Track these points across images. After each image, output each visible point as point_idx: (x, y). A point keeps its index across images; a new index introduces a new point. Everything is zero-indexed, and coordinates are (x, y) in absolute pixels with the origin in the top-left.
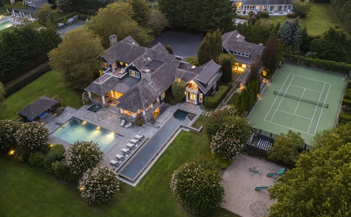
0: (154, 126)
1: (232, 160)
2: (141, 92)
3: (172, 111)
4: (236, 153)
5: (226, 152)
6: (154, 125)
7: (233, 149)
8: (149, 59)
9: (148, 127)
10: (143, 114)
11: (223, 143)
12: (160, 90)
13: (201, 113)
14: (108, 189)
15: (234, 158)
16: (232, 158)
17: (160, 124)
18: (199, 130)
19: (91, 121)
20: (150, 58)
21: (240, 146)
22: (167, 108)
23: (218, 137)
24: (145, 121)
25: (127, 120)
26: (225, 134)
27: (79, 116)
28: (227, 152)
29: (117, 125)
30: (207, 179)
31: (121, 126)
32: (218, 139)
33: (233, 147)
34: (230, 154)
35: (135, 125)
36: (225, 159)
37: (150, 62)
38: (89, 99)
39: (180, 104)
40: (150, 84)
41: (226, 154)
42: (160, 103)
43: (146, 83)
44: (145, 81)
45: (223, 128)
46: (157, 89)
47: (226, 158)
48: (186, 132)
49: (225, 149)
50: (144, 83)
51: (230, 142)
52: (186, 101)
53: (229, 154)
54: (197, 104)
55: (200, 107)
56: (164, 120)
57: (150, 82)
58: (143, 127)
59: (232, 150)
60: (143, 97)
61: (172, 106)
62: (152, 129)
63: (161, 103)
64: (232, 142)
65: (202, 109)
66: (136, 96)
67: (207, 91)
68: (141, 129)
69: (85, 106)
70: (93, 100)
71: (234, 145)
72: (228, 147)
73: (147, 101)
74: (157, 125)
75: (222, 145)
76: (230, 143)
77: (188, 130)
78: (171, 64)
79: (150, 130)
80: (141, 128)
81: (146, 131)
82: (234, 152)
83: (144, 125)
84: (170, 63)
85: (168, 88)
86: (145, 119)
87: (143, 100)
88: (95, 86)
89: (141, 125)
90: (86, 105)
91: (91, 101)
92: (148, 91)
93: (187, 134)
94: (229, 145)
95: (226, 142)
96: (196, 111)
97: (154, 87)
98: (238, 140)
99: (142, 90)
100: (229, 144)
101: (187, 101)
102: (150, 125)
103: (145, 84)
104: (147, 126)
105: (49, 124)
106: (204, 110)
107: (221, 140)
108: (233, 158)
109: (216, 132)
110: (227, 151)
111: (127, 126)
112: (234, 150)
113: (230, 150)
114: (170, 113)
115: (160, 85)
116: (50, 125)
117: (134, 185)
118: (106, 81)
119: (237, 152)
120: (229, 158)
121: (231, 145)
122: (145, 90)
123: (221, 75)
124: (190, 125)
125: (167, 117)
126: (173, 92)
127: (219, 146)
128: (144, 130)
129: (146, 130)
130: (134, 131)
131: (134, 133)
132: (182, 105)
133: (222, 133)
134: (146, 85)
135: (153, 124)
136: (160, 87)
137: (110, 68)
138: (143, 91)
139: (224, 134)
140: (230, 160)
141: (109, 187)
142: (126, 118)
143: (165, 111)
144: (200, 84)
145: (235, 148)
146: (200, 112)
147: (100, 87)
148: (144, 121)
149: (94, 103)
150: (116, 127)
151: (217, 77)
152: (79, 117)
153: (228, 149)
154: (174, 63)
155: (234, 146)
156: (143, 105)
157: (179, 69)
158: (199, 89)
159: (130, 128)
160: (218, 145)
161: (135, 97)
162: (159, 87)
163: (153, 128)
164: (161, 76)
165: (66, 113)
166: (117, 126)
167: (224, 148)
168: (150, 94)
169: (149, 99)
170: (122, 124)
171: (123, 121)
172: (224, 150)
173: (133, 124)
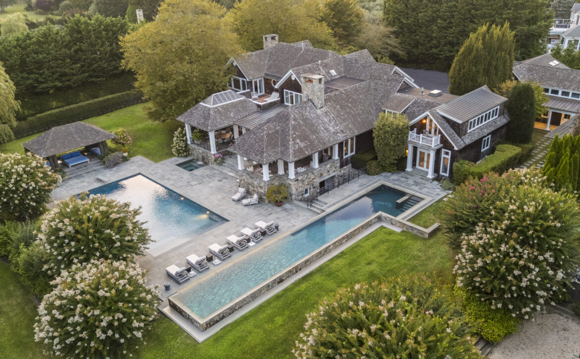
0: (312, 210)
1: (521, 317)
2: (293, 122)
3: (365, 185)
4: (538, 292)
5: (503, 286)
6: (312, 208)
7: (529, 277)
8: (333, 72)
9: (295, 210)
10: (289, 177)
11: (494, 255)
12: (342, 131)
13: (439, 197)
14: (104, 324)
15: (528, 309)
16: (520, 310)
17: (328, 205)
18: (429, 230)
19: (171, 185)
20: (336, 72)
21: (551, 272)
22: (353, 178)
23: (481, 238)
24: (293, 197)
25: (251, 188)
26: (506, 231)
27: (153, 172)
28: (505, 284)
29: (224, 198)
30: (420, 339)
31: (234, 200)
32: (481, 242)
33: (525, 269)
34: (515, 295)
35: (266, 201)
36: (497, 309)
37: (333, 78)
38: (187, 145)
39: (389, 174)
40: (319, 112)
41: (503, 292)
42: (338, 164)
43: (311, 108)
44: (310, 104)
45: (499, 216)
46: (337, 125)
47: (500, 306)
48: (391, 233)
49: (499, 276)
50: (306, 108)
51: (517, 254)
52: (406, 170)
53: (512, 293)
54: (434, 179)
55: (440, 186)
56: (340, 199)
57: (322, 109)
58: (285, 210)
59: (525, 279)
60: (295, 134)
61: (367, 176)
62: (305, 215)
63: (342, 166)
64: (525, 256)
65: (445, 190)
66: (278, 130)
67: (463, 145)
68: (276, 213)
69: (174, 159)
70: (194, 146)
71: (532, 266)
72: (509, 270)
73: (302, 145)
74: (319, 207)
75: (492, 261)
76: (521, 257)
77: (398, 230)
78: (381, 84)
79: (299, 216)
80: (278, 209)
81: (289, 217)
82: (531, 289)
83: (287, 206)
84: (380, 82)
85: (364, 130)
86: (294, 191)
87: (293, 140)
88: (200, 111)
89: (279, 204)
90: (178, 156)
91: (189, 149)
92: (313, 125)
93: (392, 237)
94: (516, 264)
95: (507, 254)
96: (427, 192)
97: (330, 121)
98: (547, 255)
99: (295, 120)
100: (514, 260)
101: (409, 169)
102: (302, 207)
103: (308, 109)
104: (294, 208)
105: (82, 179)
106: (451, 192)
107: (491, 246)
108: (524, 310)
109: (474, 224)
110: (506, 281)
111: (245, 201)
112: (531, 281)
113: (519, 278)
114: (359, 189)
115: (345, 120)
116: (83, 182)
117: (200, 337)
118: (225, 105)
119: (538, 290)
120: (511, 307)
121: (521, 262)
122: (305, 120)
123: (503, 121)
124: (406, 217)
125: (350, 196)
126: (375, 141)
127: (480, 263)
128: (284, 214)
129: (288, 215)
130: (259, 214)
131: (256, 217)
132: (395, 177)
133: (496, 228)
134: (309, 112)
135: (311, 206)
136: (345, 124)
137: (249, 90)
138: (299, 123)
139: (502, 229)
140: (514, 315)
141: (111, 318)
142: (249, 184)
143: (347, 183)
144: (447, 124)
145: (533, 277)
146: (438, 194)
147: (209, 114)
148: (291, 195)
149: (196, 154)
150: (220, 201)
151: (494, 121)
152: (152, 174)
153: (509, 275)
154: (388, 80)
155: (530, 271)
156: (291, 151)
157: (399, 94)
158: (443, 137)
159: (253, 207)
160: (478, 261)
161: (277, 132)
162: (341, 124)
163: (308, 214)
164: (351, 103)
165: (130, 165)
166: (224, 200)
167: (498, 270)
168: (315, 132)
169: (310, 141)
170: (237, 196)
171: (242, 190)
172: (496, 277)
173: (261, 200)
